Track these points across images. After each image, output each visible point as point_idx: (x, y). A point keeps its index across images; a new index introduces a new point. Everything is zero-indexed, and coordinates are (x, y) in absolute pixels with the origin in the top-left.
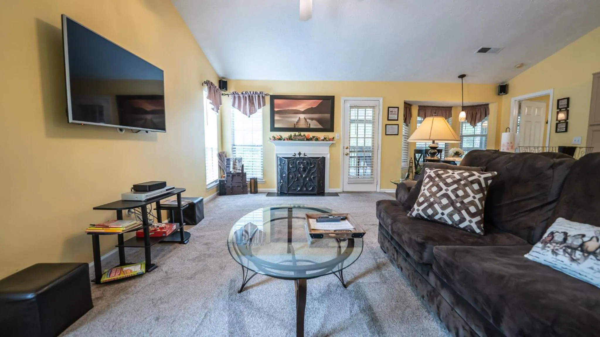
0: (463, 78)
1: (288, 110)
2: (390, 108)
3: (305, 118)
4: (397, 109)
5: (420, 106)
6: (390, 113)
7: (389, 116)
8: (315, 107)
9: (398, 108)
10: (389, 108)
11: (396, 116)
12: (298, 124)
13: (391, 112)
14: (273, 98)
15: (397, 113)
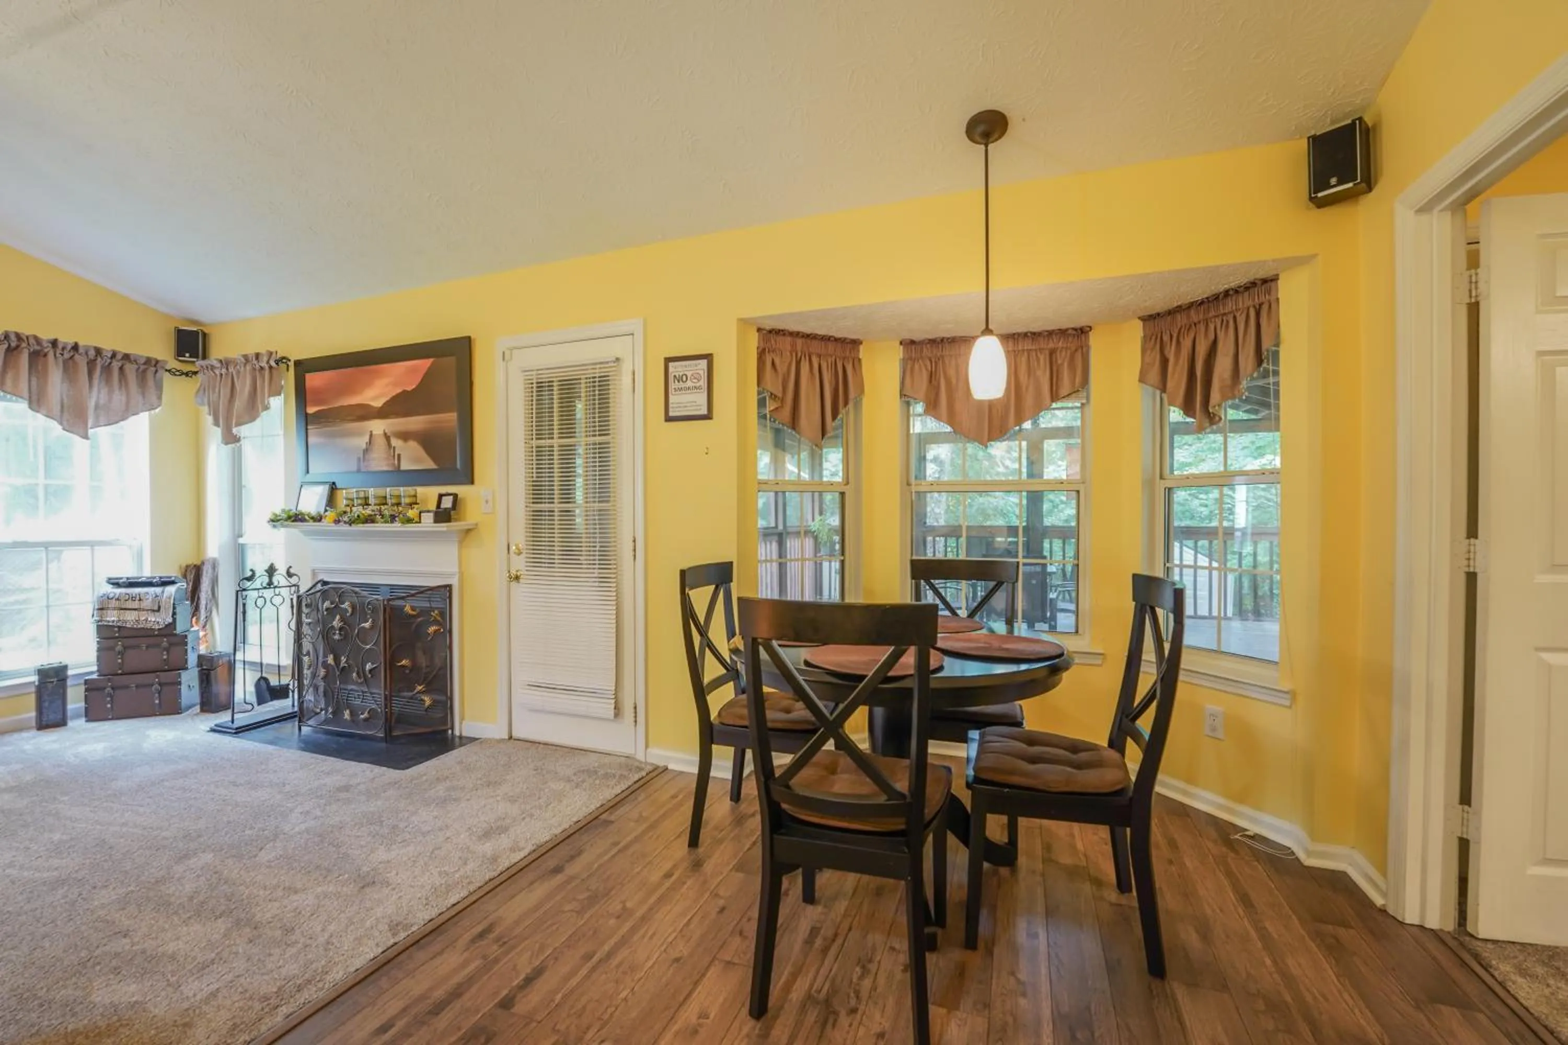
0: (991, 146)
1: (342, 407)
2: (671, 364)
3: (385, 434)
4: (703, 363)
5: (909, 344)
6: (673, 385)
7: (672, 399)
8: (413, 389)
9: (709, 357)
10: (668, 360)
11: (702, 398)
12: (367, 457)
13: (680, 379)
14: (303, 367)
15: (703, 383)
